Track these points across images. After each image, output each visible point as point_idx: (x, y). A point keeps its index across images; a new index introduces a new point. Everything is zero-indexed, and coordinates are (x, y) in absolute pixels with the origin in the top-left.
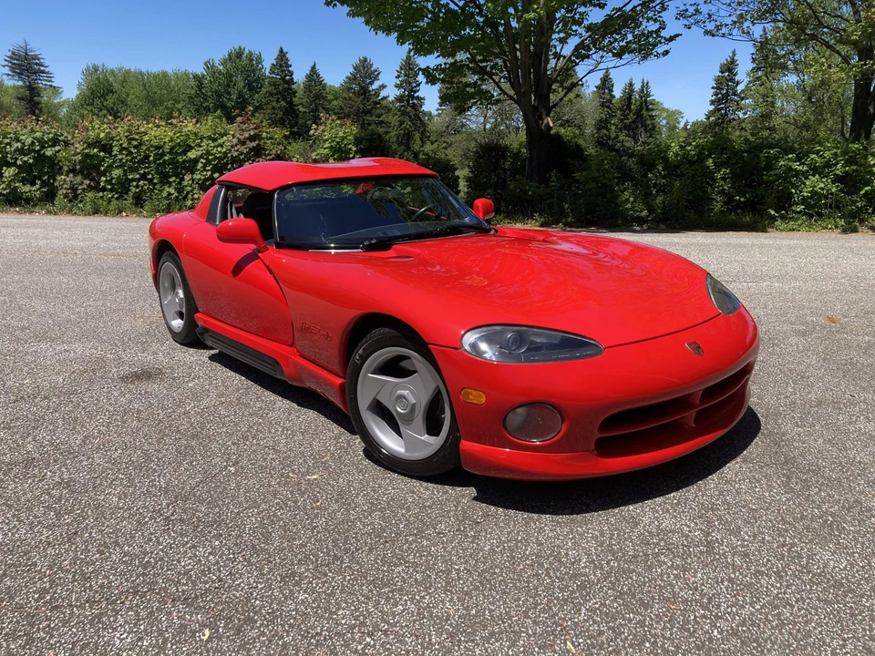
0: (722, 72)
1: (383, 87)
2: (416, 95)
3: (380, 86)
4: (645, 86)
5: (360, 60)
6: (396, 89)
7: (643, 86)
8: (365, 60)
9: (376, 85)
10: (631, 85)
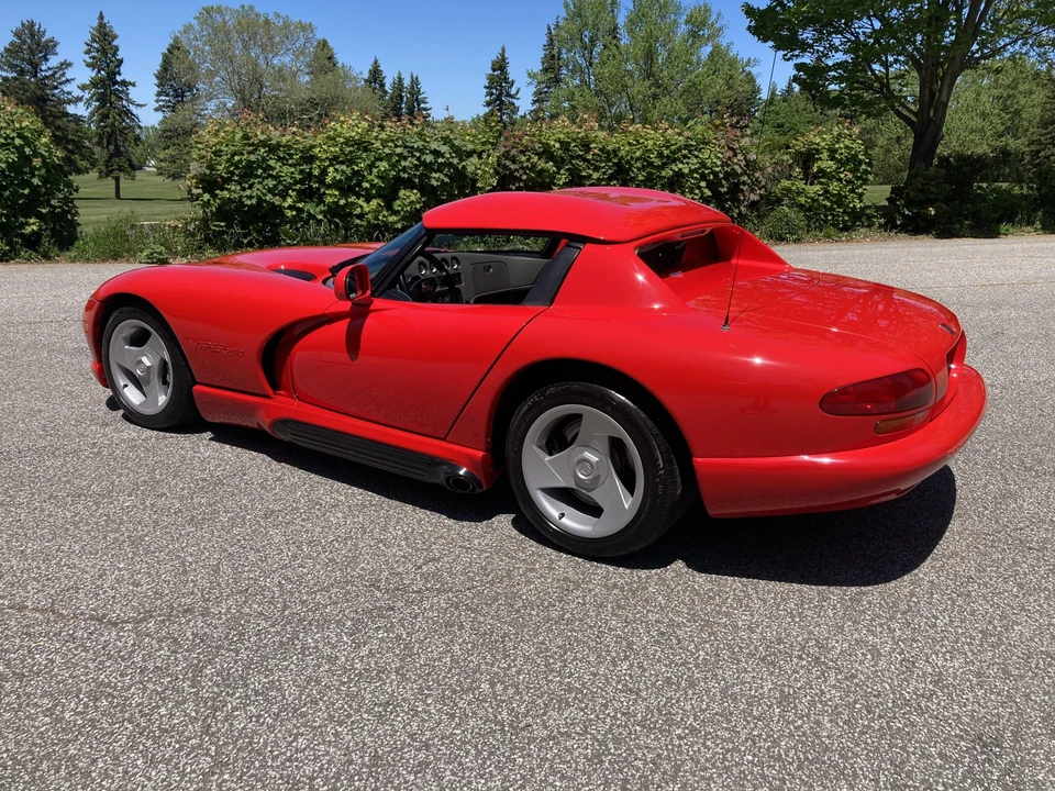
0: (494, 70)
1: (66, 65)
2: (119, 78)
3: (62, 64)
4: (415, 82)
5: (23, 25)
6: (89, 69)
7: (412, 82)
8: (32, 24)
9: (54, 61)
10: (400, 79)
